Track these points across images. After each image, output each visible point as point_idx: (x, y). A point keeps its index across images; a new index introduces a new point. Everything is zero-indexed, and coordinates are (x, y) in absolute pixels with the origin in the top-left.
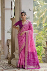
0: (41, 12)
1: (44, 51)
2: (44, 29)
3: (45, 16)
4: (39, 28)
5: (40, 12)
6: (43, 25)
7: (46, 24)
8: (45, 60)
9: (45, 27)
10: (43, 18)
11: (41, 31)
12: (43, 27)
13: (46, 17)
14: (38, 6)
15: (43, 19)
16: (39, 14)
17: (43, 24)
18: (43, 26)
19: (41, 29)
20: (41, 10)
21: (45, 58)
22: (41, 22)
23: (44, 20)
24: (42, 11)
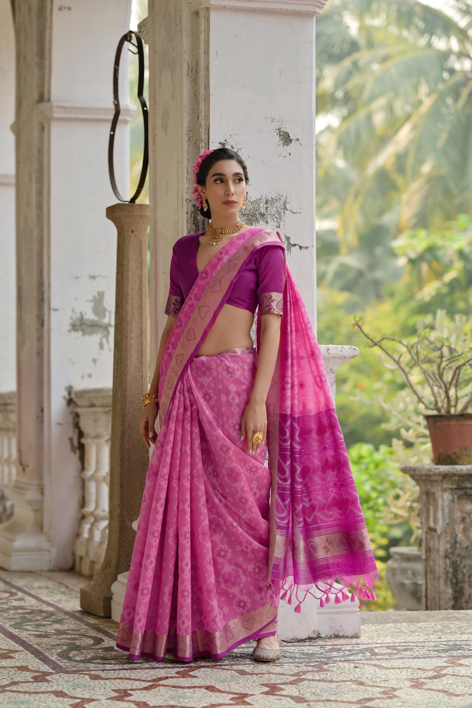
0: (379, 119)
1: (405, 501)
2: (406, 279)
3: (420, 162)
4: (360, 274)
5: (369, 117)
6: (398, 243)
7: (422, 233)
8: (421, 581)
9: (413, 262)
10: (399, 180)
11: (379, 297)
12: (402, 262)
13: (426, 168)
14: (347, 63)
15: (394, 187)
16: (365, 137)
17: (399, 231)
18: (393, 254)
19: (377, 284)
20: (382, 101)
21: (419, 567)
22: (381, 213)
23: (405, 197)
24: (390, 108)
